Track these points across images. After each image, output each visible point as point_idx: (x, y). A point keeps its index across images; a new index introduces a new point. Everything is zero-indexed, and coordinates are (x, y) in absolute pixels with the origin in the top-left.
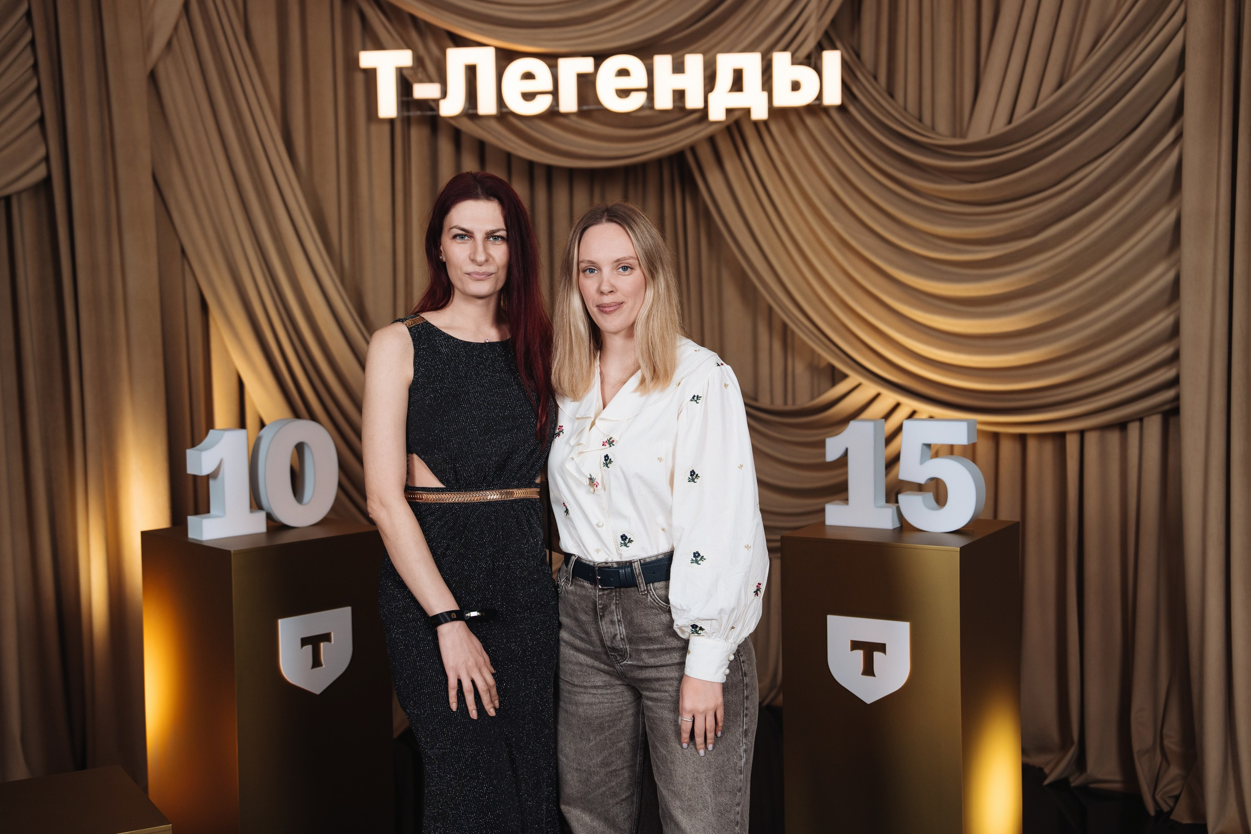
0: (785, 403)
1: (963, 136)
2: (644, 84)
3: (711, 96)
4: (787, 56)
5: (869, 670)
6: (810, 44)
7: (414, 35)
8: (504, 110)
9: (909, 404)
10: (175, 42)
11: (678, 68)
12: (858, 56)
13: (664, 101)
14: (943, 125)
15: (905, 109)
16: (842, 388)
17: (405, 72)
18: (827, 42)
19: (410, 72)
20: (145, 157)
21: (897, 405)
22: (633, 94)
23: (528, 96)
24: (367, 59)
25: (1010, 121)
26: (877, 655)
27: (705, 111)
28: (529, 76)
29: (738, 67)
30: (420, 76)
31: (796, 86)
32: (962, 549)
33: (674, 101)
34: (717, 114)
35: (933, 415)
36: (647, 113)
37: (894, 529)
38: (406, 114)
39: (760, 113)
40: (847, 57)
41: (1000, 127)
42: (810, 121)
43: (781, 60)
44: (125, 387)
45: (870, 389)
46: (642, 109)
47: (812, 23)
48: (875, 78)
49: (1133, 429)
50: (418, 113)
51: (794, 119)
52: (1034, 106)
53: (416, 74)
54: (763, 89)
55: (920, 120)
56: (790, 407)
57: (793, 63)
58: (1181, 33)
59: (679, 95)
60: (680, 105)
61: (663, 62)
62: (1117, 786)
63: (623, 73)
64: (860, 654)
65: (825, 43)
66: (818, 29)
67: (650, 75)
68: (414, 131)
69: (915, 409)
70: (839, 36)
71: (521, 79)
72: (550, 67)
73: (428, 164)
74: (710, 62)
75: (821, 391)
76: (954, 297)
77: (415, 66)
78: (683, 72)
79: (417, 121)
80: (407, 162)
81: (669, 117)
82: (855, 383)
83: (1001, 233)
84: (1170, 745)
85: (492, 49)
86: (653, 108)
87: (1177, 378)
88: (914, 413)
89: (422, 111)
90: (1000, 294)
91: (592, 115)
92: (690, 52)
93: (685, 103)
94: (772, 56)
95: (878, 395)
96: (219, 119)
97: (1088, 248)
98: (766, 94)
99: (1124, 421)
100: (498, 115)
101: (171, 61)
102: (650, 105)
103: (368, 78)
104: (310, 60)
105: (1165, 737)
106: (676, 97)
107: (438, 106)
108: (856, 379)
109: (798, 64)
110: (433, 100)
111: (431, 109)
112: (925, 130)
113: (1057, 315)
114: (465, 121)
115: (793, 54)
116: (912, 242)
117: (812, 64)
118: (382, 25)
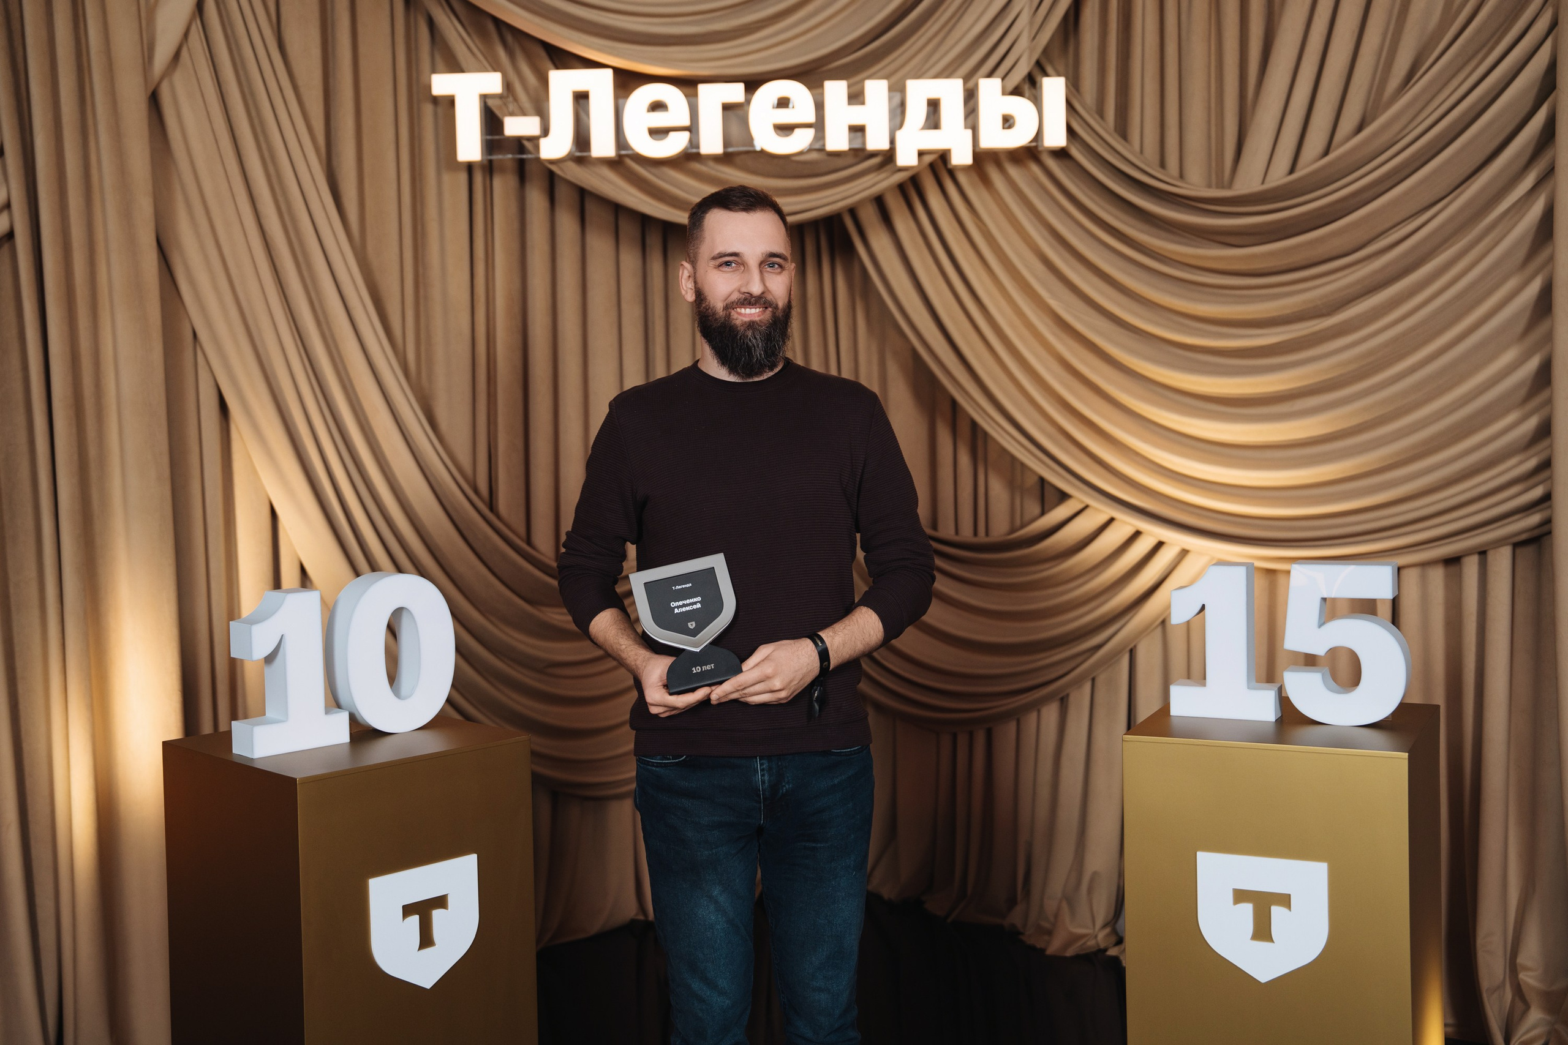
0: (976, 533)
1: (1227, 185)
2: (811, 118)
3: (900, 135)
4: (996, 83)
7: (501, 53)
8: (623, 152)
9: (1154, 532)
10: (184, 53)
11: (856, 97)
13: (837, 140)
14: (1195, 172)
15: (1142, 152)
16: (1059, 514)
17: (490, 102)
19: (498, 102)
21: (1137, 534)
22: (797, 131)
23: (658, 133)
24: (442, 84)
25: (1292, 171)
27: (889, 156)
28: (657, 106)
29: (933, 96)
30: (511, 106)
31: (1008, 122)
33: (851, 141)
34: (906, 158)
35: (1187, 547)
36: (814, 156)
37: (1274, 721)
38: (489, 158)
39: (962, 157)
40: (1070, 88)
41: (1279, 176)
42: (1013, 171)
43: (990, 89)
44: (118, 522)
45: (1100, 512)
46: (805, 151)
47: (1023, 43)
48: (1102, 114)
49: (1471, 567)
50: (510, 156)
51: (992, 166)
52: (1327, 151)
53: (505, 104)
54: (966, 127)
55: (1164, 167)
56: (982, 538)
57: (1004, 93)
58: (1548, 44)
59: (858, 130)
60: (857, 145)
61: (835, 90)
63: (783, 103)
65: (1035, 73)
66: (1032, 50)
67: (820, 107)
68: (498, 182)
69: (1163, 539)
70: (1051, 62)
71: (648, 111)
72: (686, 96)
73: (516, 225)
74: (898, 90)
75: (1027, 517)
76: (1220, 396)
77: (505, 94)
78: (863, 103)
79: (503, 170)
80: (489, 222)
81: (840, 162)
82: (1080, 506)
83: (1288, 311)
84: (1530, 979)
85: (610, 72)
86: (822, 150)
87: (1547, 498)
88: (1160, 545)
89: (513, 154)
90: (1286, 390)
91: (738, 160)
92: (870, 77)
93: (864, 143)
94: (976, 85)
95: (1112, 520)
96: (244, 159)
97: (1414, 328)
98: (969, 132)
99: (1460, 555)
100: (617, 159)
101: (178, 77)
102: (817, 146)
103: (440, 110)
104: (363, 85)
105: (1519, 968)
106: (853, 134)
107: (537, 148)
108: (1082, 502)
109: (1011, 93)
110: (530, 138)
111: (525, 150)
112: (1173, 179)
113: (1367, 417)
114: (572, 166)
115: (1002, 81)
116: (1158, 324)
117: (1028, 95)
118: (460, 39)
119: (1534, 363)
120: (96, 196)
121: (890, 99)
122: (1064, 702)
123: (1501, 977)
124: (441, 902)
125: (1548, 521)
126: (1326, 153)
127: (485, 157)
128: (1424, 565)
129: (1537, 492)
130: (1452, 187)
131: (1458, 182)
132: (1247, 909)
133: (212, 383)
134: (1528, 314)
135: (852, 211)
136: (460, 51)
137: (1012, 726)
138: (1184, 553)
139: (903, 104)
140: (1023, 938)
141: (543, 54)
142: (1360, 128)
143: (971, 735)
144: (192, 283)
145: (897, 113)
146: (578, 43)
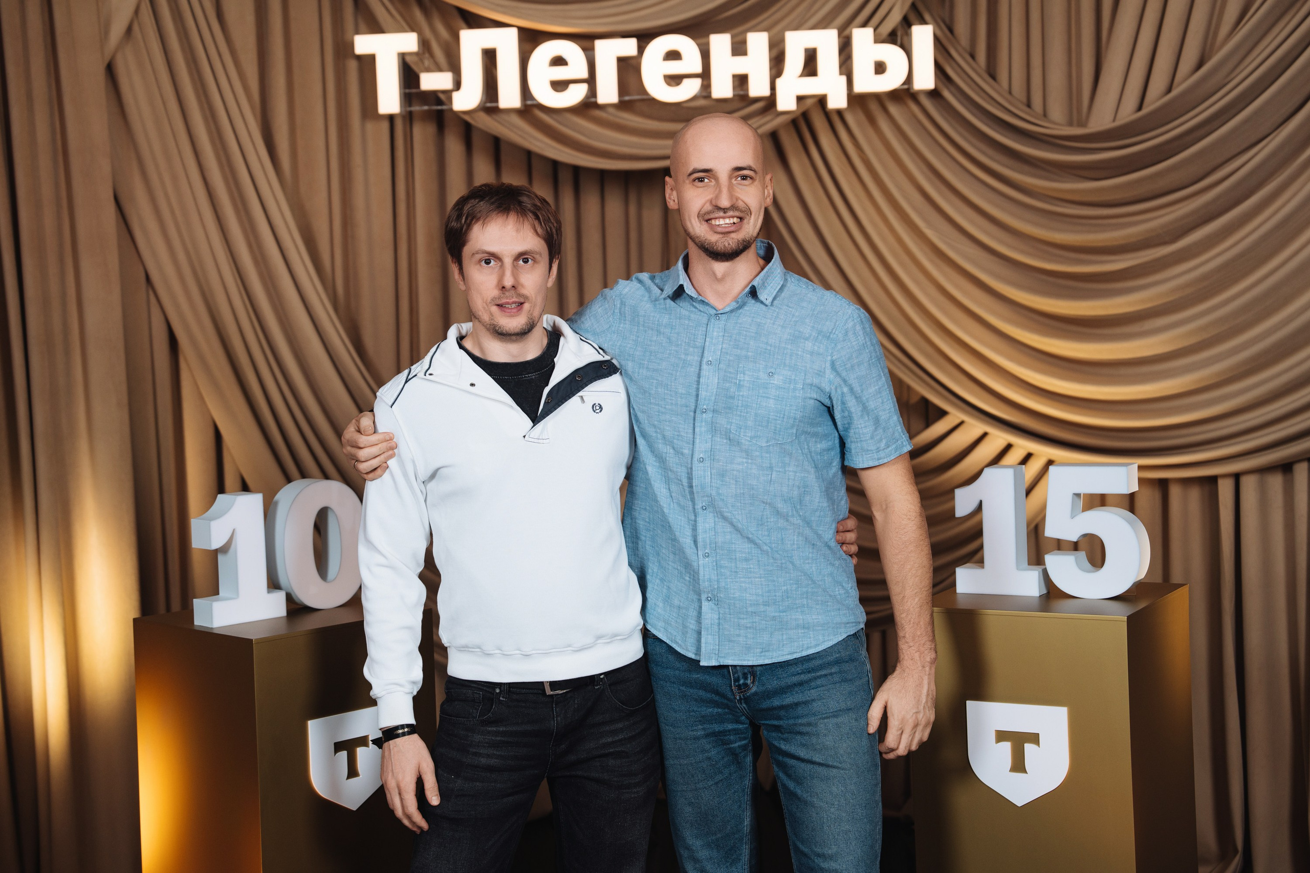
1: (1082, 124)
2: (698, 69)
3: (779, 82)
4: (868, 32)
5: (1019, 765)
6: (895, 19)
7: (418, 14)
8: (529, 102)
9: (1023, 445)
10: (136, 27)
11: (739, 49)
12: (951, 30)
13: (722, 88)
14: (1057, 112)
15: (1010, 93)
16: (940, 427)
17: (408, 59)
18: (914, 15)
19: (415, 58)
20: (104, 166)
21: (1009, 447)
22: (686, 81)
23: (559, 86)
24: (364, 44)
25: (1140, 108)
26: (1029, 748)
27: (770, 102)
28: (559, 61)
29: (811, 45)
30: (427, 63)
31: (880, 68)
32: (1128, 617)
33: (734, 88)
34: (786, 103)
35: (1053, 458)
36: (702, 102)
37: (1040, 596)
38: (409, 109)
39: (837, 100)
40: (939, 33)
41: (1128, 114)
42: (893, 109)
43: (862, 37)
44: (83, 445)
45: (974, 428)
46: (695, 98)
48: (973, 56)
49: (1301, 470)
50: (426, 108)
51: (874, 107)
52: (1169, 90)
53: (422, 60)
54: (841, 74)
55: (1029, 105)
57: (877, 41)
59: (741, 81)
60: (742, 93)
61: (720, 43)
63: (673, 55)
64: (1007, 746)
65: (912, 17)
67: (706, 58)
68: (417, 130)
69: (1031, 451)
71: (550, 65)
72: (584, 49)
73: (434, 168)
76: (1075, 317)
77: (421, 51)
78: (746, 54)
79: (421, 120)
80: (410, 165)
81: (727, 107)
82: (957, 422)
83: (1133, 240)
85: (515, 30)
86: (709, 97)
88: (1028, 456)
89: (429, 105)
90: (1134, 312)
91: (634, 106)
92: (752, 30)
93: (747, 90)
94: (851, 33)
95: (984, 435)
96: (189, 118)
97: (1241, 255)
98: (844, 79)
99: (1290, 461)
100: (523, 108)
101: (130, 50)
102: (704, 94)
103: (365, 66)
104: (294, 46)
106: (738, 83)
107: (450, 100)
108: (957, 417)
109: (883, 42)
110: (444, 92)
111: (440, 102)
112: (1036, 118)
113: (1205, 336)
114: (483, 116)
115: (875, 30)
116: (1022, 252)
117: (899, 42)
118: (379, 4)
121: (771, 50)
124: (362, 741)
126: (1169, 92)
127: (404, 110)
128: (1261, 471)
130: (1272, 128)
131: (1281, 120)
133: (163, 319)
136: (380, 13)
138: (1050, 462)
139: (783, 54)
141: (456, 13)
142: (1199, 66)
144: (145, 231)
145: (777, 62)
146: (485, 7)
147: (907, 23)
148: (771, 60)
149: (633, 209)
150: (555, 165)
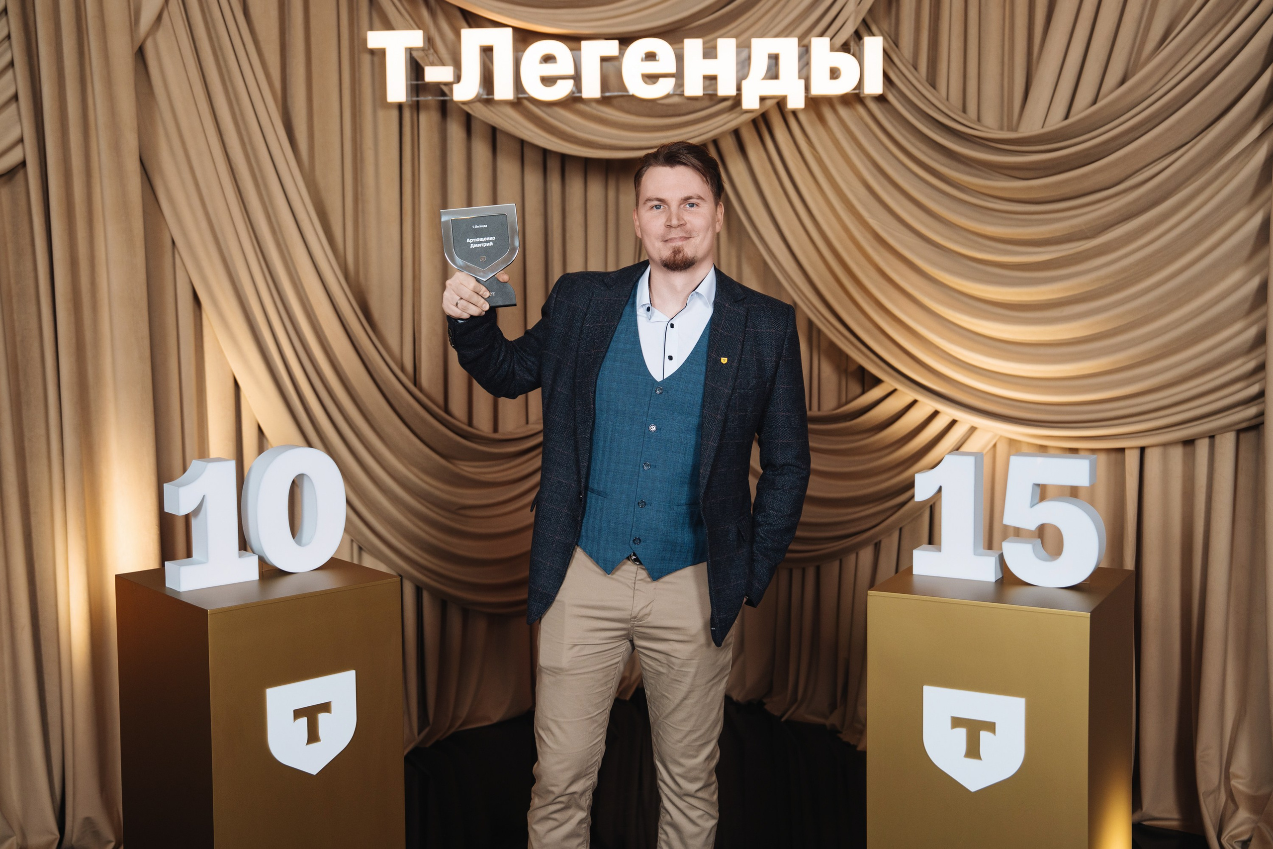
1: (1016, 129)
2: (673, 69)
3: (744, 84)
4: (825, 41)
6: (849, 30)
7: (425, 13)
8: (522, 95)
9: (948, 413)
10: (165, 15)
11: (710, 53)
12: (897, 46)
13: (694, 88)
14: (990, 117)
15: (948, 99)
16: (875, 393)
17: (415, 54)
18: (865, 28)
19: (421, 54)
21: (936, 413)
22: (661, 80)
23: (548, 81)
24: (375, 39)
25: (1067, 118)
27: (736, 101)
28: (548, 59)
29: (774, 51)
30: (431, 57)
31: (834, 73)
32: (1091, 614)
33: (705, 88)
34: (750, 102)
35: (974, 425)
36: (676, 100)
37: (996, 581)
38: (415, 99)
39: (796, 102)
40: (887, 46)
41: (1056, 121)
42: (843, 111)
43: (820, 46)
44: (109, 393)
45: (906, 395)
46: (668, 96)
47: (851, 7)
48: (916, 69)
49: (1202, 447)
50: (430, 98)
51: (826, 108)
52: (1095, 100)
53: (427, 56)
54: (800, 78)
55: (964, 110)
57: (833, 49)
59: (711, 80)
60: (711, 91)
61: (693, 46)
62: (1174, 824)
63: (651, 56)
65: (862, 31)
66: (857, 13)
67: (680, 59)
68: (423, 118)
69: (956, 419)
70: (876, 22)
71: (541, 63)
72: (571, 50)
73: (438, 153)
74: (744, 47)
75: (850, 396)
76: (1003, 302)
77: (427, 48)
78: (715, 57)
79: (427, 107)
80: (416, 150)
81: (698, 105)
82: (891, 389)
83: (1058, 234)
84: (1240, 785)
85: (510, 30)
86: (682, 95)
87: (1261, 394)
88: (954, 422)
89: (432, 96)
90: (1056, 299)
91: (615, 102)
92: (722, 36)
93: (716, 90)
94: (810, 42)
95: (915, 402)
96: (214, 100)
97: (1160, 250)
98: (802, 82)
99: (1193, 438)
100: (516, 100)
101: (161, 35)
102: (678, 92)
103: (376, 59)
104: (313, 39)
105: (1231, 776)
106: (708, 82)
107: (451, 90)
108: (891, 386)
109: (837, 51)
110: (446, 84)
111: (443, 94)
112: (971, 122)
113: (1121, 322)
114: (479, 106)
115: (831, 40)
116: (956, 242)
117: (852, 51)
118: (391, 4)
119: (1255, 282)
120: (92, 133)
121: (738, 54)
122: (877, 547)
123: (1217, 783)
124: (325, 707)
125: (1261, 414)
126: (1095, 102)
127: (409, 99)
128: (1165, 445)
129: (1254, 389)
130: (1195, 134)
131: (1199, 130)
132: (962, 733)
133: (188, 281)
134: (1251, 242)
135: (715, 142)
137: (836, 564)
138: (973, 429)
139: (749, 58)
140: (841, 736)
141: (459, 14)
142: (1123, 82)
143: (804, 570)
144: (171, 201)
145: (744, 65)
146: (483, 7)
147: (858, 36)
148: (737, 64)
149: (611, 194)
150: (545, 153)
